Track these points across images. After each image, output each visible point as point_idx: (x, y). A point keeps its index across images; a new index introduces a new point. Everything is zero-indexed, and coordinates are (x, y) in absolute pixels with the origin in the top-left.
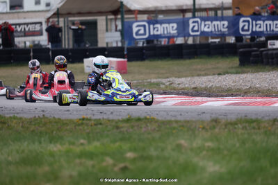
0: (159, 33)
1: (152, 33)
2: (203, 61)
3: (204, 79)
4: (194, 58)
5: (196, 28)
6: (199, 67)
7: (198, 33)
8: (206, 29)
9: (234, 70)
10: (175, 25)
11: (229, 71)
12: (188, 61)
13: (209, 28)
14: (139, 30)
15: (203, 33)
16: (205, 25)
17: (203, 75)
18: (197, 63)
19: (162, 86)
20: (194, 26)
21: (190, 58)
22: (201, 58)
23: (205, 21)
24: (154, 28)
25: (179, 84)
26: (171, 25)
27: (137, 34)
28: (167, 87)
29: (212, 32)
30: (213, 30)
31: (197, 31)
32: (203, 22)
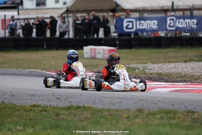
0: (144, 27)
1: (138, 28)
2: (176, 50)
3: (172, 65)
4: (170, 47)
5: (172, 25)
6: (172, 55)
7: (174, 28)
8: (180, 26)
9: (197, 59)
10: (156, 22)
11: (194, 59)
12: (165, 50)
13: (182, 24)
14: (128, 25)
15: (177, 28)
16: (179, 22)
17: (173, 62)
18: (171, 52)
19: (137, 71)
20: (171, 23)
21: (167, 48)
22: (175, 48)
23: (179, 19)
24: (140, 24)
25: (150, 70)
26: (153, 21)
27: (127, 28)
28: (140, 72)
29: (184, 27)
30: (185, 26)
31: (173, 27)
32: (177, 20)
